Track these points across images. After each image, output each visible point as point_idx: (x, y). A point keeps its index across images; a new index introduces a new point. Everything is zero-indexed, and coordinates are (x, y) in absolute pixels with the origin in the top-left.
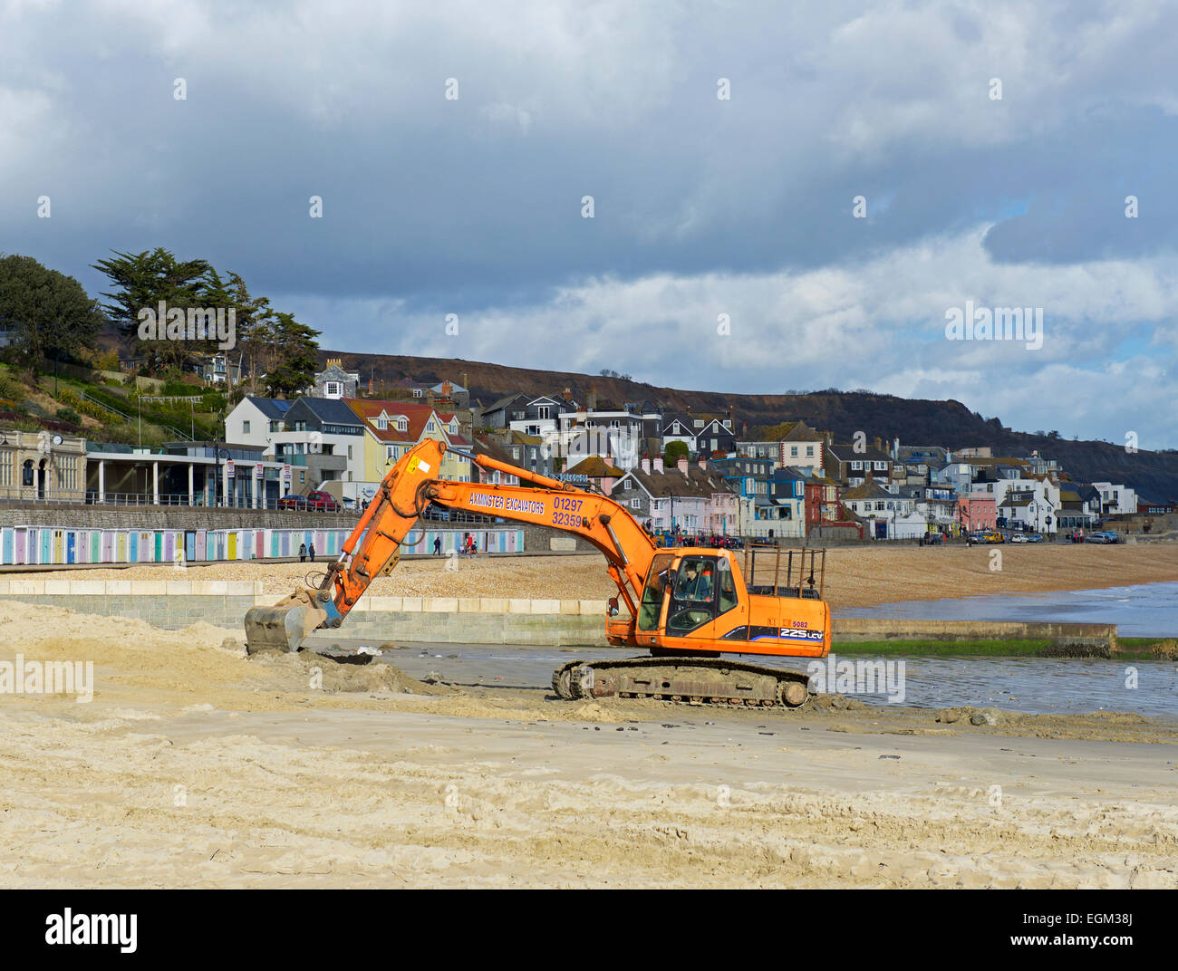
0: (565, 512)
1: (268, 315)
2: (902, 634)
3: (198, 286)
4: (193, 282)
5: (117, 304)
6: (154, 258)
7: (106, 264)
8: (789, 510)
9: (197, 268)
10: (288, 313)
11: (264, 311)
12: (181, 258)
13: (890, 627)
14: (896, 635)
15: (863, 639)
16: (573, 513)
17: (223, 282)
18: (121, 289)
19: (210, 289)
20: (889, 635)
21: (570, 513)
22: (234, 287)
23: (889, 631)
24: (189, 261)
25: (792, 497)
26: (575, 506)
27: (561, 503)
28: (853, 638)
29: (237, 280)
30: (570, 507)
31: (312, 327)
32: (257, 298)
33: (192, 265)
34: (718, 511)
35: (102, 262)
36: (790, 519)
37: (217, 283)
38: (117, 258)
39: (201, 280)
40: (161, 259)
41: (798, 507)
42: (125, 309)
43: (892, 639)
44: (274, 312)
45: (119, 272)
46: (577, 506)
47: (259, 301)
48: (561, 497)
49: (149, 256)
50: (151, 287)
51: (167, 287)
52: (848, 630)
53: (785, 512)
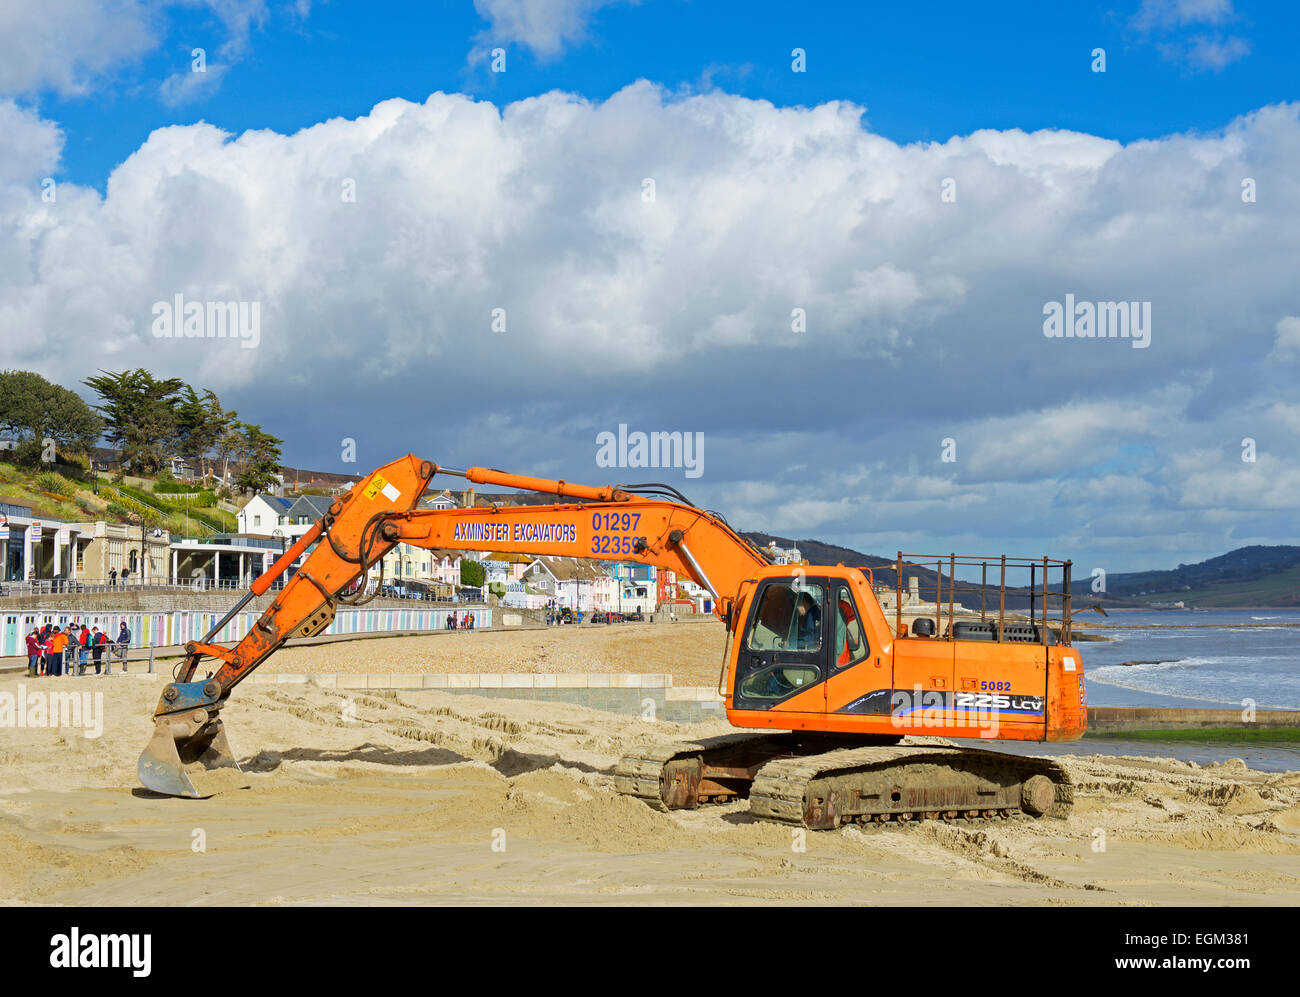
0: (611, 534)
1: (238, 426)
2: (1215, 722)
3: (175, 400)
4: (171, 396)
5: (106, 415)
6: (136, 377)
7: (94, 381)
8: (645, 590)
9: (173, 385)
10: (255, 425)
11: (233, 423)
12: (159, 377)
13: (1205, 716)
14: (1210, 723)
15: (1183, 727)
16: (626, 534)
17: (199, 397)
18: (106, 402)
19: (185, 404)
20: (1204, 723)
21: (621, 534)
22: (209, 401)
23: (1203, 720)
24: (167, 380)
25: (647, 579)
26: (629, 523)
27: (604, 521)
28: (1175, 727)
29: (211, 396)
30: (620, 525)
31: (275, 437)
32: (228, 412)
33: (169, 383)
34: (598, 591)
35: (92, 379)
36: (646, 597)
37: (193, 398)
38: (102, 375)
39: (178, 396)
40: (142, 377)
41: (652, 588)
42: (113, 418)
43: (1207, 727)
44: (242, 424)
45: (106, 387)
46: (632, 524)
47: (230, 414)
48: (603, 512)
49: (131, 375)
50: (135, 401)
51: (148, 400)
52: (1169, 718)
53: (641, 592)
